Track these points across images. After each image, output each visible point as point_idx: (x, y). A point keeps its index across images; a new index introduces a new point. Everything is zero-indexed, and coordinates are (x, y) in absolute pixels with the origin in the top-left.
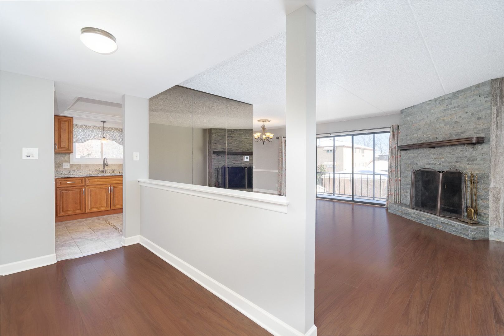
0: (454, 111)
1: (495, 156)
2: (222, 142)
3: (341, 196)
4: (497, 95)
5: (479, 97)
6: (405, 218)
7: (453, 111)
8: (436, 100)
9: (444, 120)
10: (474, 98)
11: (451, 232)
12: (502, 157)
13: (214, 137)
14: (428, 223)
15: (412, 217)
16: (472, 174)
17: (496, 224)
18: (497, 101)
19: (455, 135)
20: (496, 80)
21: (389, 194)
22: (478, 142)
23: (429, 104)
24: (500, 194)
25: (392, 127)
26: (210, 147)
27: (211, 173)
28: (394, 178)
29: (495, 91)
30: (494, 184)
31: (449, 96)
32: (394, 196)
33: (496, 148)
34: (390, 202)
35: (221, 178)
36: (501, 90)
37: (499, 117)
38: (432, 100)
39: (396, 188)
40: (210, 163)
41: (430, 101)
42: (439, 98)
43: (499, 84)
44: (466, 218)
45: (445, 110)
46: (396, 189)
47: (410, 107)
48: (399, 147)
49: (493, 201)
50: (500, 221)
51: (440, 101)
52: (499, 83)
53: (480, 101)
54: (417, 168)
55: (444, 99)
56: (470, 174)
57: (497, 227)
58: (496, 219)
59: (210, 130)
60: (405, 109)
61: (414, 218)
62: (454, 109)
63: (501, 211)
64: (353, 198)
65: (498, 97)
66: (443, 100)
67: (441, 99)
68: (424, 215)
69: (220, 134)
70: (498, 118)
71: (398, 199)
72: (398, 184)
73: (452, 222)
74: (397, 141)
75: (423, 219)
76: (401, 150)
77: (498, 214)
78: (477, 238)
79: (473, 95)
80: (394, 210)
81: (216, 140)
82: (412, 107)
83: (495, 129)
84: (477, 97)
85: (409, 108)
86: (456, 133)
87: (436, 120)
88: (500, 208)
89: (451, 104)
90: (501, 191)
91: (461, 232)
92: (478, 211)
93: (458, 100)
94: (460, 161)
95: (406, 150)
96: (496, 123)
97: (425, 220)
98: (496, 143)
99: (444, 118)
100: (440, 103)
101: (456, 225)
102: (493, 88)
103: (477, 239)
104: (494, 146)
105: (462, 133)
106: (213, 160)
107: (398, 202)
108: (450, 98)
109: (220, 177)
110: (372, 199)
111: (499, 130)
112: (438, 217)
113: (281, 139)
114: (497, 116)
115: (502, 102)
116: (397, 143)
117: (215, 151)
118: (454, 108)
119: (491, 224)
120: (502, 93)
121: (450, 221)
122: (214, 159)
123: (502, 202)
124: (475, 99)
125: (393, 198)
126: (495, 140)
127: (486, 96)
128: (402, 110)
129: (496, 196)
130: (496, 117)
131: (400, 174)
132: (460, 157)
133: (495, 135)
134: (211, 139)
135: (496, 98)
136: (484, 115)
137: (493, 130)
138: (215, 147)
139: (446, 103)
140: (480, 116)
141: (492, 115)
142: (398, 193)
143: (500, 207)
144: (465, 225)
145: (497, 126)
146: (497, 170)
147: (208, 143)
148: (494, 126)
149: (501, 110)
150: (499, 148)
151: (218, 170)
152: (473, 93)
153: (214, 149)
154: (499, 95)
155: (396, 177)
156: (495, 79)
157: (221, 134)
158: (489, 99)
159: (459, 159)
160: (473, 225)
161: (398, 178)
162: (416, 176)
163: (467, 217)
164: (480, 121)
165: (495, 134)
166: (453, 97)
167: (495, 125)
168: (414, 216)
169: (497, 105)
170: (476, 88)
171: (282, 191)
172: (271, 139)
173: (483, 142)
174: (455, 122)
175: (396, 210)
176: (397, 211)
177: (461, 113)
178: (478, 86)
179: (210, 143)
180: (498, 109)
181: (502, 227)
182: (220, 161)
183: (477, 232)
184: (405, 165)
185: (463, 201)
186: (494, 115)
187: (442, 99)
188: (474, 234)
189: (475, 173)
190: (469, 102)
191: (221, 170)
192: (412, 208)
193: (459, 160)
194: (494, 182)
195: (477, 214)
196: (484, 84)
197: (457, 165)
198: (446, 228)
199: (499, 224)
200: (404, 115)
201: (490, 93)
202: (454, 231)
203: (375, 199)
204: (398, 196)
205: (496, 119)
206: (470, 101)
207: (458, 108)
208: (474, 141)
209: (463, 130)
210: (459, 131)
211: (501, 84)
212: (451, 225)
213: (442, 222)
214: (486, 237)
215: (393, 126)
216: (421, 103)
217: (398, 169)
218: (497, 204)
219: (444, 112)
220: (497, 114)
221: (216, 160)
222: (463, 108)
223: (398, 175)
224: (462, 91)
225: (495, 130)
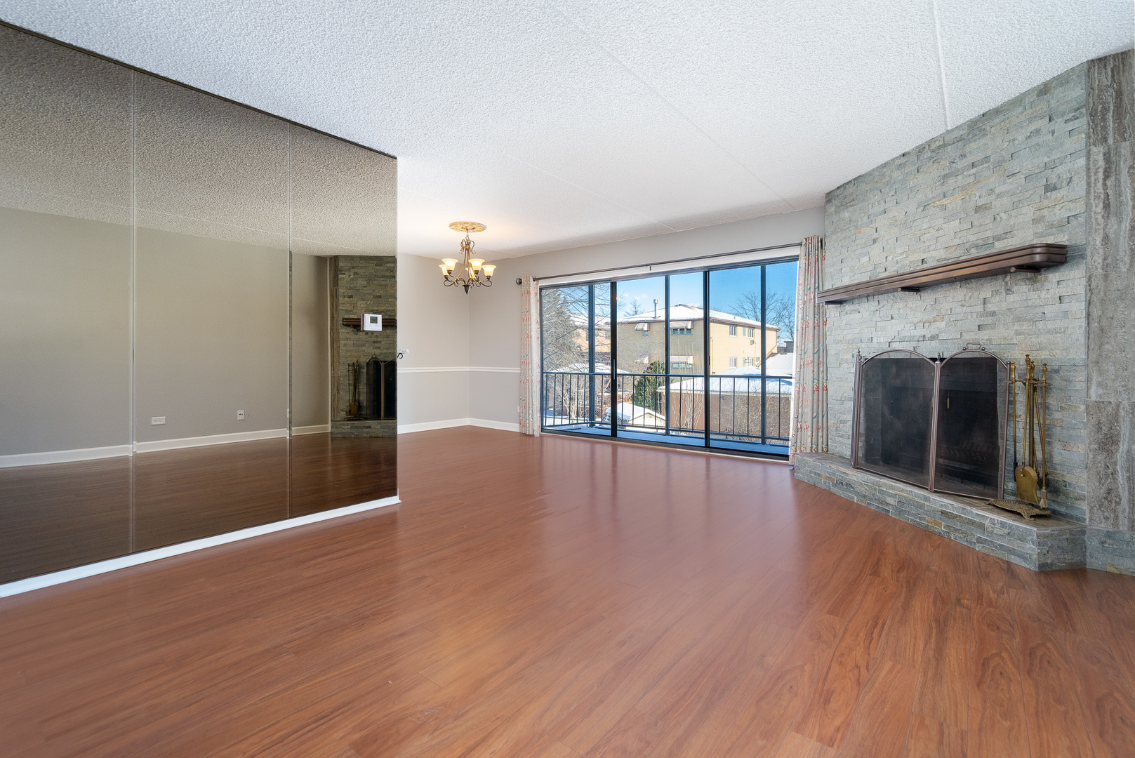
0: (974, 174)
1: (1102, 301)
2: (370, 294)
3: (685, 435)
4: (1105, 110)
5: (1050, 121)
6: (839, 497)
7: (970, 175)
8: (920, 150)
9: (945, 208)
10: (1033, 127)
11: (971, 543)
12: (1123, 305)
13: (344, 278)
14: (901, 512)
15: (857, 493)
16: (1028, 361)
17: (1107, 518)
18: (1105, 128)
19: (977, 247)
20: (1102, 61)
21: (799, 427)
22: (1049, 259)
23: (900, 166)
24: (1117, 422)
25: (803, 244)
26: (334, 306)
27: (339, 377)
28: (811, 383)
29: (1099, 96)
30: (1100, 392)
31: (957, 134)
32: (809, 433)
33: (1106, 276)
34: (801, 451)
35: (365, 390)
36: (1119, 94)
37: (1113, 178)
38: (909, 153)
39: (815, 410)
40: (335, 352)
41: (903, 155)
42: (929, 143)
43: (1110, 73)
44: (1012, 498)
45: (945, 177)
46: (815, 414)
47: (850, 182)
48: (822, 294)
49: (1096, 446)
50: (1120, 509)
51: (933, 151)
52: (1112, 71)
53: (1053, 133)
54: (869, 352)
55: (945, 145)
56: (1023, 362)
57: (1111, 529)
58: (1106, 503)
59: (335, 259)
60: (838, 188)
61: (865, 497)
62: (974, 171)
63: (1121, 477)
64: (707, 439)
65: (1110, 116)
66: (939, 148)
67: (933, 147)
68: (892, 487)
69: (361, 272)
70: (1109, 183)
71: (820, 441)
72: (821, 399)
73: (975, 511)
74: (817, 282)
75: (889, 500)
76: (828, 303)
77: (1113, 486)
78: (1052, 564)
79: (1031, 120)
80: (810, 472)
81: (350, 288)
82: (854, 179)
83: (1100, 217)
84: (1042, 123)
85: (847, 183)
86: (980, 242)
87: (921, 208)
88: (1118, 468)
89: (963, 156)
90: (1122, 413)
91: (1000, 545)
92: (1049, 477)
93: (983, 141)
94: (993, 326)
95: (840, 302)
96: (1102, 197)
97: (893, 503)
98: (1104, 259)
99: (945, 202)
100: (930, 158)
101: (987, 523)
102: (1092, 89)
103: (1054, 568)
104: (1100, 271)
105: (998, 238)
106: (342, 343)
107: (820, 451)
108: (961, 139)
109: (363, 388)
110: (760, 441)
111: (1113, 220)
112: (933, 497)
113: (528, 285)
114: (1107, 176)
115: (1121, 133)
116: (818, 287)
117: (346, 319)
118: (973, 165)
119: (1091, 519)
120: (1121, 100)
121: (969, 508)
122: (347, 339)
123: (1123, 447)
124: (1038, 131)
125: (809, 439)
126: (1101, 251)
127: (1071, 115)
128: (829, 194)
129: (1105, 429)
130: (1105, 180)
131: (825, 371)
132: (993, 314)
133: (1101, 236)
134: (338, 285)
135: (1104, 119)
136: (1065, 177)
137: (1093, 220)
138: (350, 308)
139: (950, 157)
140: (1053, 180)
141: (1092, 174)
142: (820, 424)
143: (1119, 463)
144: (1015, 523)
145: (1107, 206)
146: (1107, 346)
147: (331, 295)
148: (1096, 206)
149: (1120, 156)
150: (1113, 275)
151: (356, 369)
152: (1029, 111)
153: (347, 311)
154: (1112, 108)
155: (816, 381)
156: (1100, 59)
157: (364, 270)
158: (1083, 122)
159: (989, 320)
160: (1039, 521)
161: (821, 383)
162: (867, 375)
163: (1014, 494)
164: (1054, 195)
165: (1101, 231)
166: (968, 134)
167: (1101, 205)
168: (862, 490)
169: (1105, 139)
170: (1038, 96)
171: (531, 424)
172: (488, 278)
173: (1064, 260)
174: (978, 209)
175: (815, 473)
176: (819, 475)
177: (992, 180)
178: (1044, 90)
179: (335, 296)
180: (1109, 153)
181: (1126, 528)
182: (363, 345)
183: (1052, 547)
184: (839, 345)
185: (1000, 444)
186: (1096, 173)
187: (937, 144)
188: (1045, 552)
189: (1039, 356)
190: (1016, 142)
191: (365, 370)
192: (856, 466)
193: (990, 322)
194: (1100, 384)
195: (1047, 485)
196: (1062, 80)
197: (983, 336)
198: (956, 530)
199: (1117, 517)
200: (834, 207)
201: (1085, 106)
202: (979, 540)
203: (768, 441)
204: (820, 434)
205: (1105, 185)
206: (1020, 138)
207: (986, 165)
208: (1038, 258)
209: (1000, 231)
210: (989, 234)
211: (1118, 73)
212: (971, 522)
213: (943, 512)
214: (1076, 559)
215: (806, 239)
216: (878, 167)
217: (821, 359)
218: (1110, 454)
219: (942, 184)
220: (1105, 170)
221: (352, 343)
222: (1000, 163)
223: (821, 375)
224: (996, 112)
225: (1101, 221)
